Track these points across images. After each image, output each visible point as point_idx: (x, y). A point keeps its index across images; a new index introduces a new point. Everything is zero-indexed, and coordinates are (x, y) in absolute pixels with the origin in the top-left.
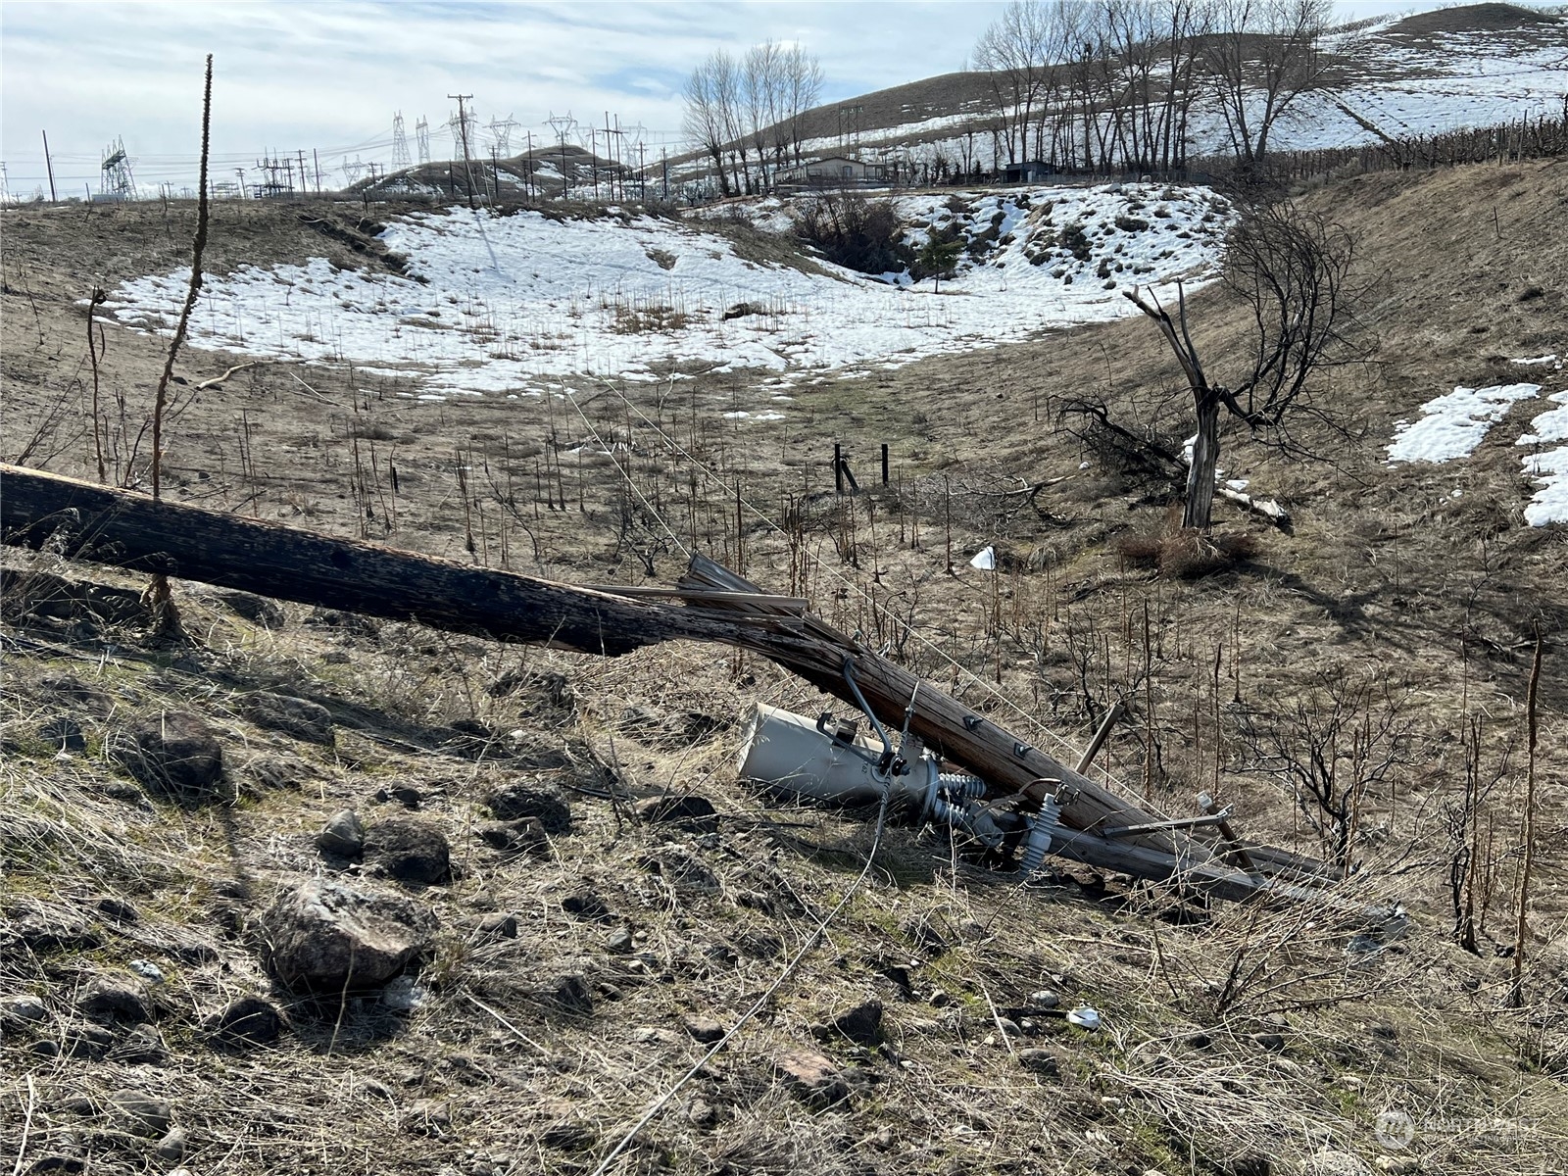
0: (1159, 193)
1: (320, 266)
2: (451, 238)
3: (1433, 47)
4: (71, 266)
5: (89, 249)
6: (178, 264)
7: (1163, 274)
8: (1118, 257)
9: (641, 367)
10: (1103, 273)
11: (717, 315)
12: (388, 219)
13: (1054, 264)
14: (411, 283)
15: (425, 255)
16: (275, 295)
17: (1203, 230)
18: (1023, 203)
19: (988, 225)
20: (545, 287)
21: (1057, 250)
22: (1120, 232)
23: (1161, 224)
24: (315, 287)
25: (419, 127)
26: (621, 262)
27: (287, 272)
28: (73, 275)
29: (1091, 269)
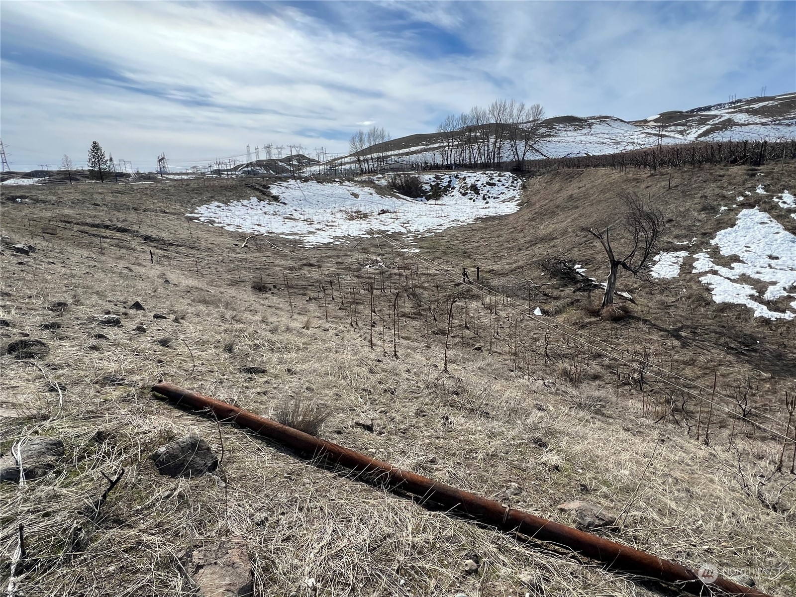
0: (497, 174)
1: (254, 200)
2: (291, 190)
3: (553, 128)
4: (181, 203)
5: (185, 197)
6: (212, 201)
7: (502, 199)
8: (488, 194)
9: (365, 233)
10: (484, 199)
11: (375, 214)
12: (271, 184)
13: (469, 196)
14: (282, 205)
15: (284, 195)
16: (243, 210)
17: (512, 186)
18: (457, 177)
19: (447, 184)
20: (321, 205)
21: (469, 191)
22: (488, 186)
23: (500, 184)
24: (254, 207)
25: (256, 149)
26: (343, 196)
27: (245, 202)
28: (182, 206)
29: (480, 197)
